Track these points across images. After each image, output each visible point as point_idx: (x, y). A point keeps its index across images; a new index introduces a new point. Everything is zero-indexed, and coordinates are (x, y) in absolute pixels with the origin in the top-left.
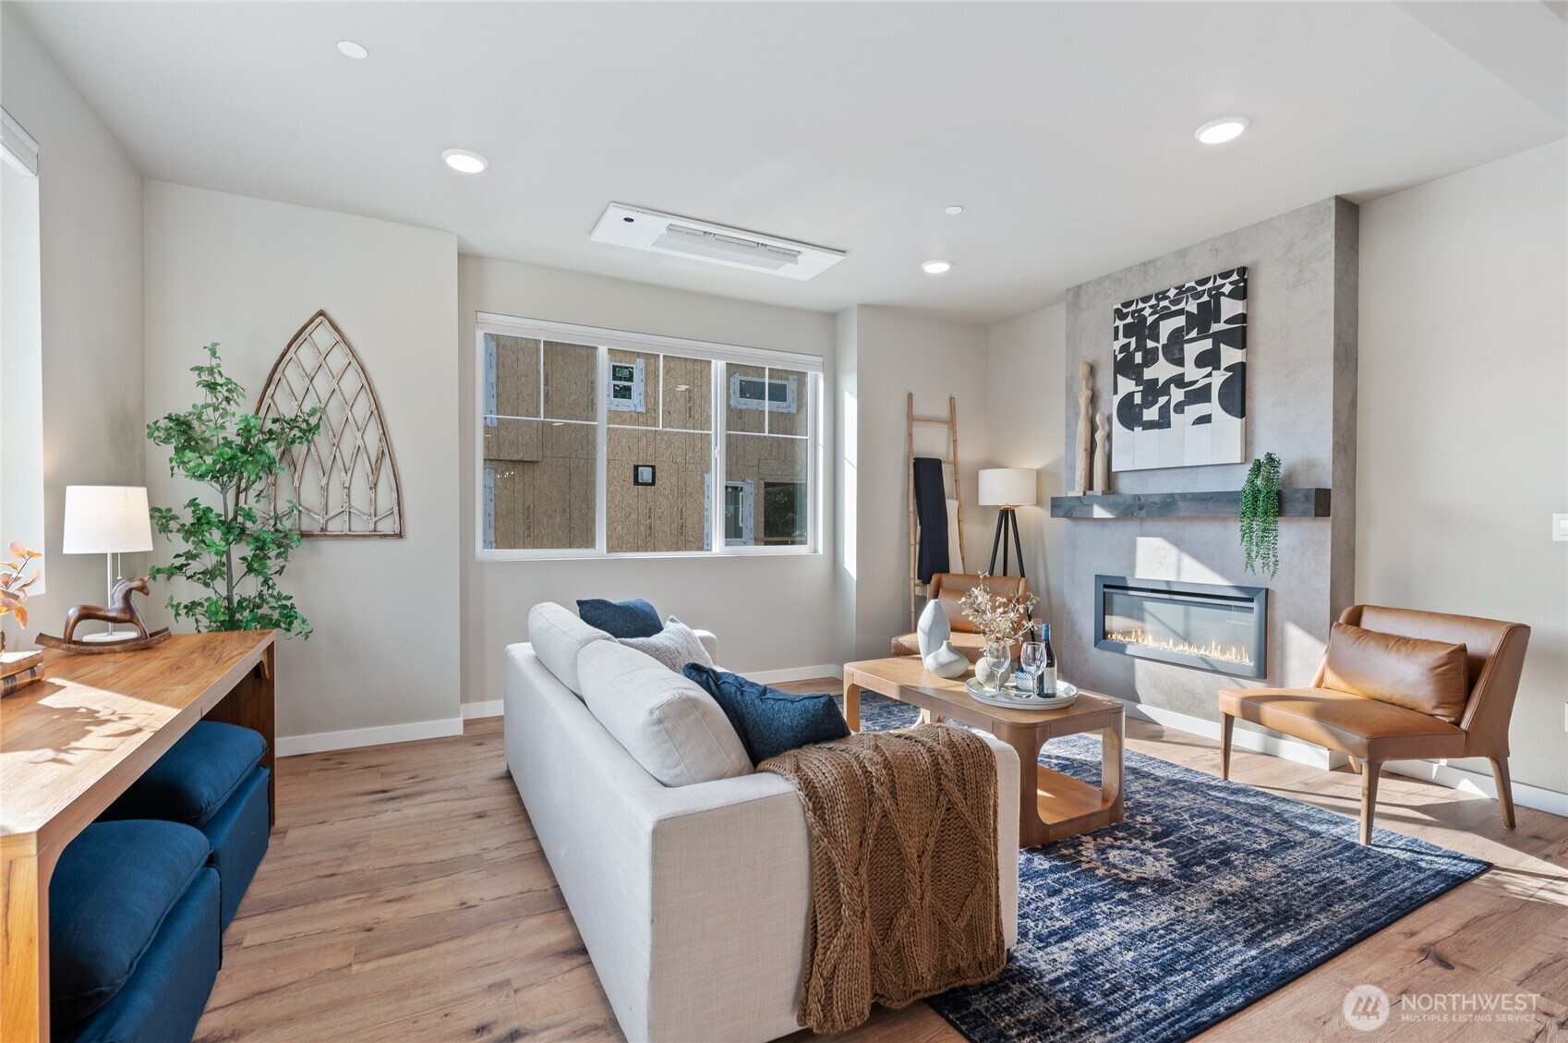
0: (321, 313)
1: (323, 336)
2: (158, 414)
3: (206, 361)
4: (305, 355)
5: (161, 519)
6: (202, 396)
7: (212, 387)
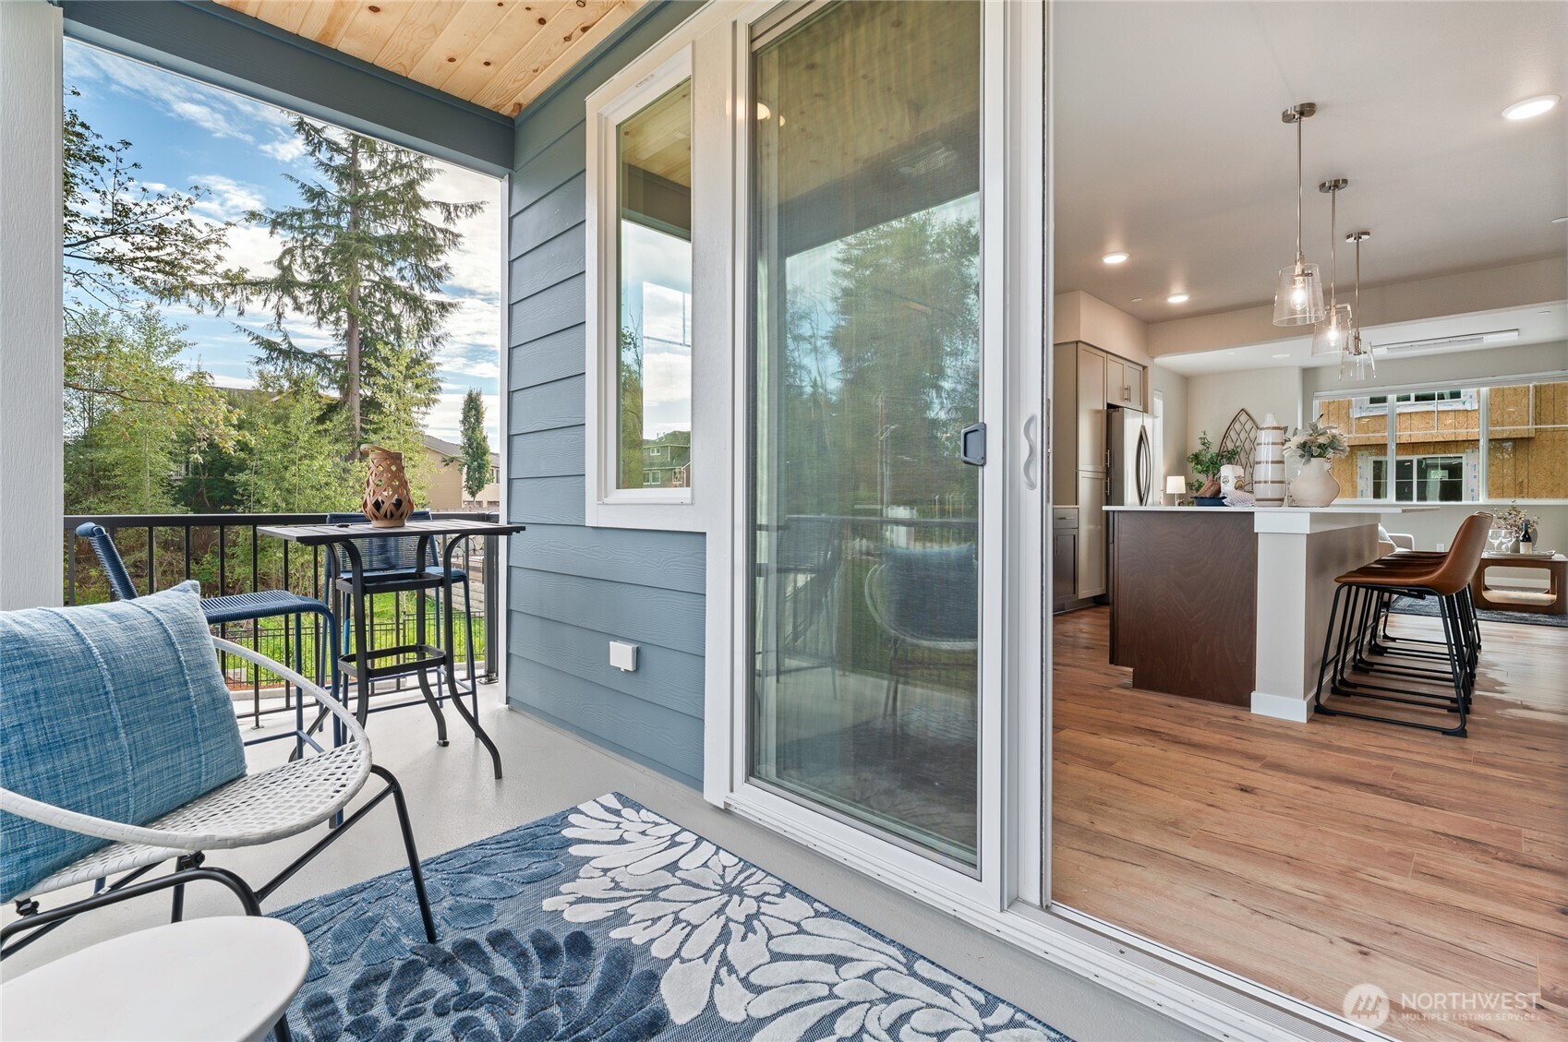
0: (1242, 410)
1: (1243, 418)
2: (1189, 454)
3: (1203, 436)
4: (1237, 426)
5: (1189, 485)
6: (1201, 447)
7: (1204, 444)
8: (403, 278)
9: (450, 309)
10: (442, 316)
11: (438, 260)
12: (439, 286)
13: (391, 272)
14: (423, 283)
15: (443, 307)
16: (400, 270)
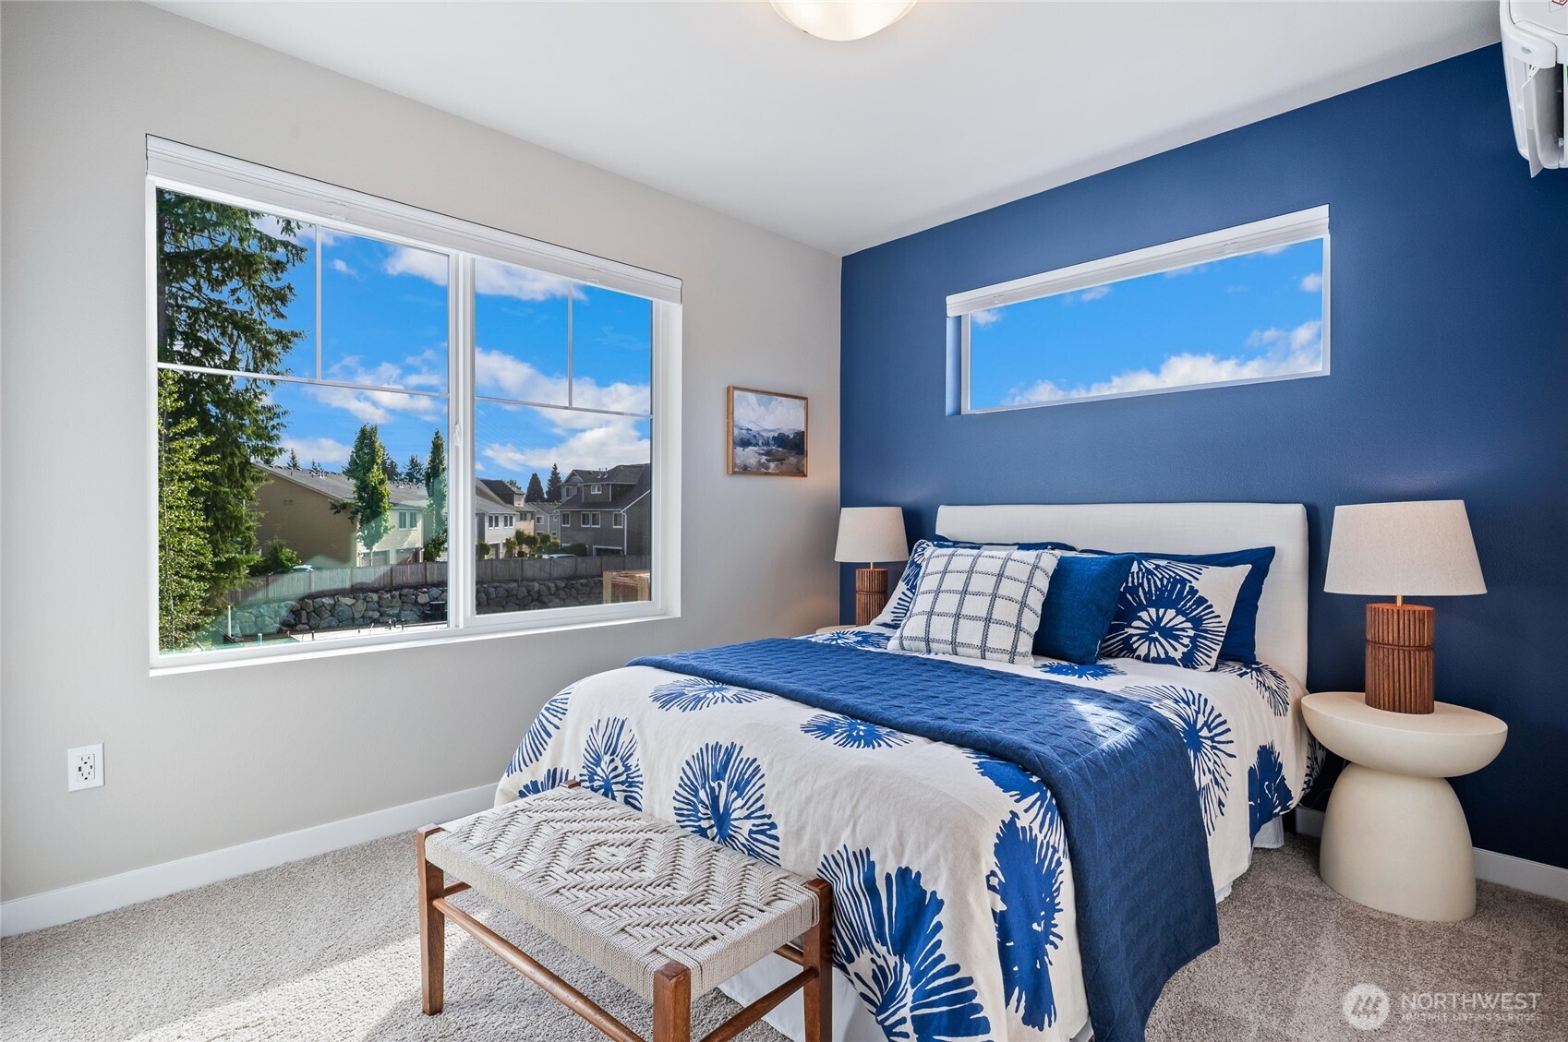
8: (239, 301)
9: (292, 339)
10: (285, 348)
11: (278, 279)
12: (283, 310)
13: (223, 294)
14: (263, 306)
15: (282, 338)
16: (233, 291)
